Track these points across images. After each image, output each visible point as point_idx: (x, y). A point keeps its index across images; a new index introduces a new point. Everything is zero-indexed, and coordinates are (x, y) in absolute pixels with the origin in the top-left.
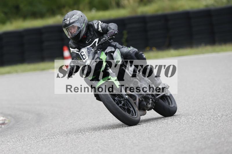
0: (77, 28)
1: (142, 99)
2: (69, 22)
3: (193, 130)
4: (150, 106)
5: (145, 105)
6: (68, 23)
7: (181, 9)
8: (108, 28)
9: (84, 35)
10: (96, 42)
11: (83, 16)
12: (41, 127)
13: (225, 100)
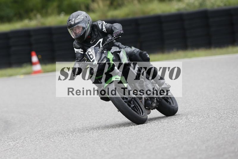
0: (81, 28)
1: (147, 98)
2: (75, 22)
3: (165, 138)
4: (154, 105)
5: (150, 104)
6: (73, 23)
7: (152, 13)
8: (113, 28)
9: (88, 35)
10: (100, 42)
11: (87, 17)
12: (8, 135)
13: (198, 106)
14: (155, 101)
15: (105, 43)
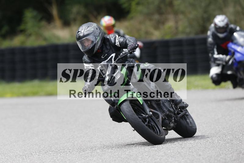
0: (91, 41)
1: (164, 117)
2: (84, 34)
4: (172, 125)
5: (167, 123)
6: (81, 35)
8: (127, 41)
9: (98, 49)
10: (112, 57)
11: (98, 28)
14: (173, 121)
15: (118, 57)
